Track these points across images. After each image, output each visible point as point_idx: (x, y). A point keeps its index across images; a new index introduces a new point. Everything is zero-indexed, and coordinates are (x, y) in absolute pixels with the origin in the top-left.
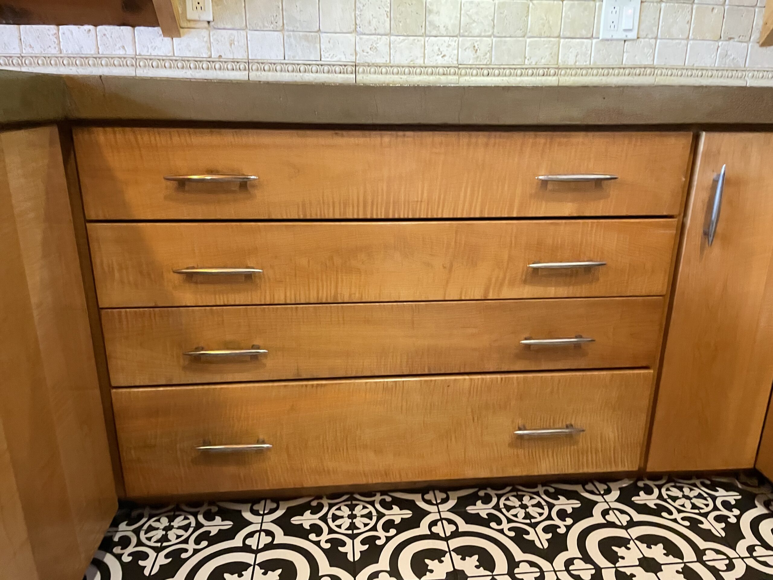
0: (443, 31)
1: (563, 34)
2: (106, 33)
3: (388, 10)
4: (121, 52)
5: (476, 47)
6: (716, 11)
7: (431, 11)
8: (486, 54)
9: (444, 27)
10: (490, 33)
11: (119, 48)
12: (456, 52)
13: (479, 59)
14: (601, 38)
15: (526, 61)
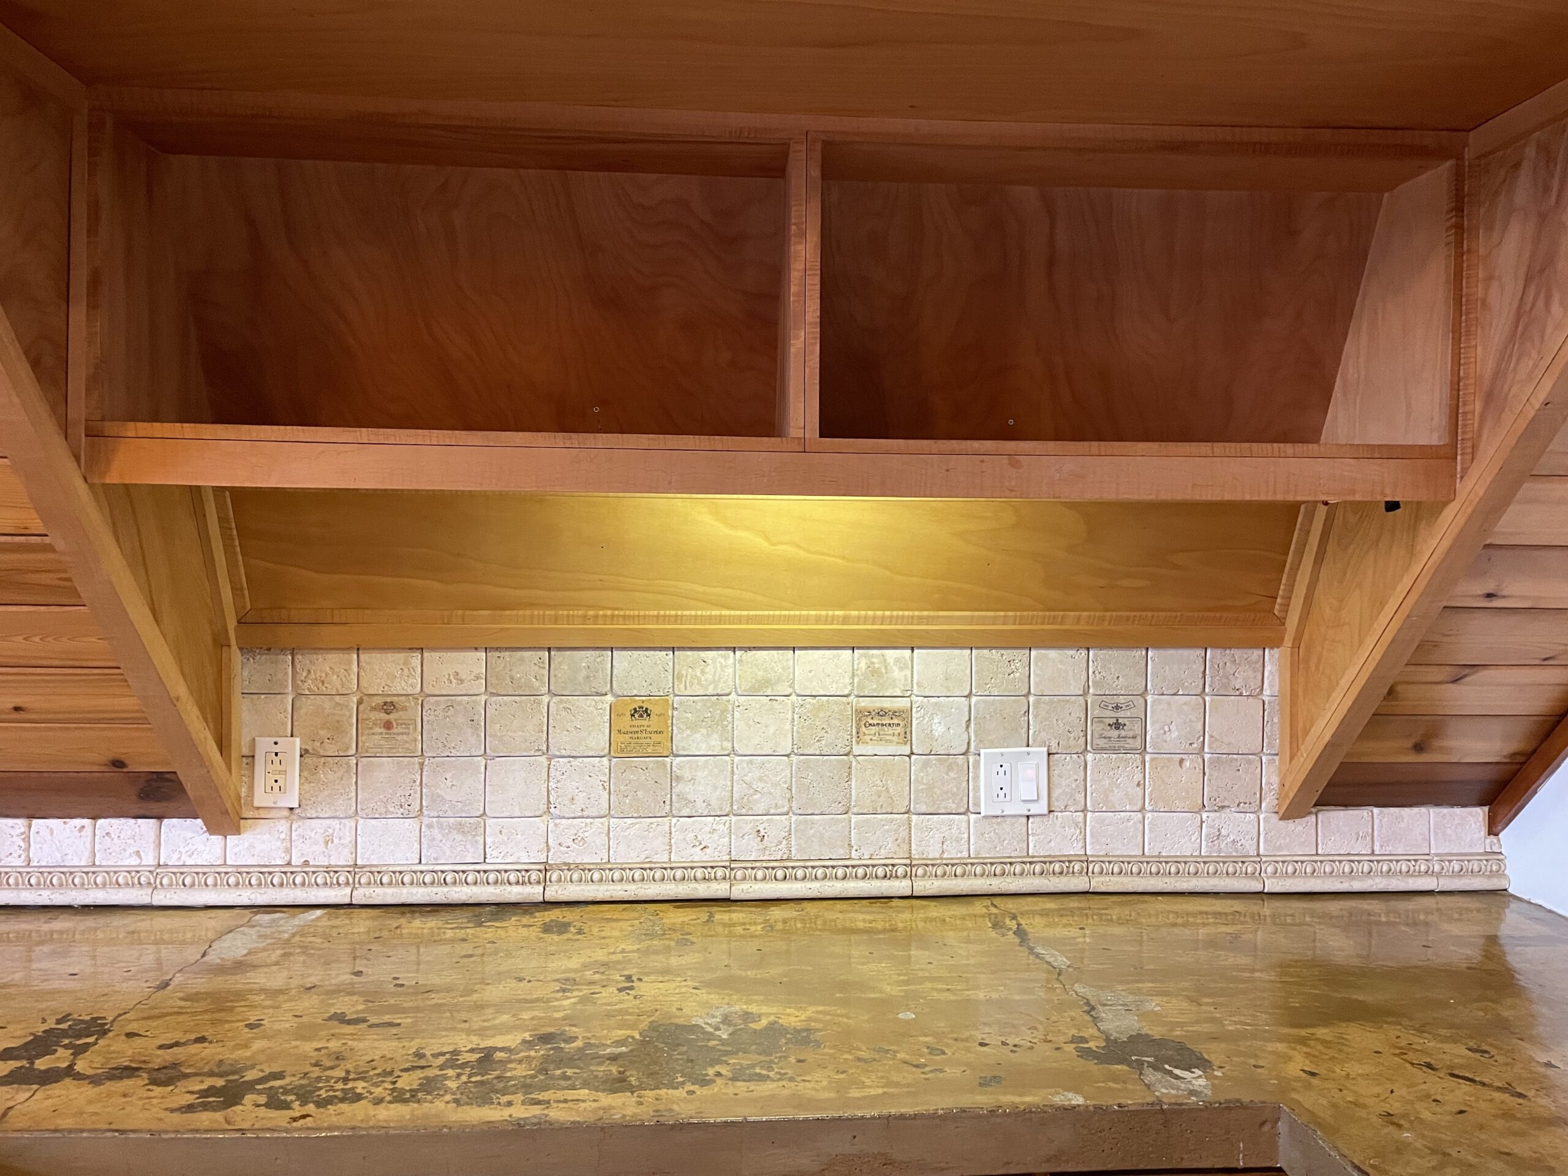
0: (701, 807)
1: (914, 808)
2: (110, 830)
3: (606, 779)
4: (134, 861)
5: (762, 833)
6: (1187, 764)
7: (679, 779)
8: (781, 843)
9: (704, 802)
10: (785, 809)
11: (131, 855)
12: (727, 840)
13: (767, 853)
14: (982, 814)
15: (853, 852)
